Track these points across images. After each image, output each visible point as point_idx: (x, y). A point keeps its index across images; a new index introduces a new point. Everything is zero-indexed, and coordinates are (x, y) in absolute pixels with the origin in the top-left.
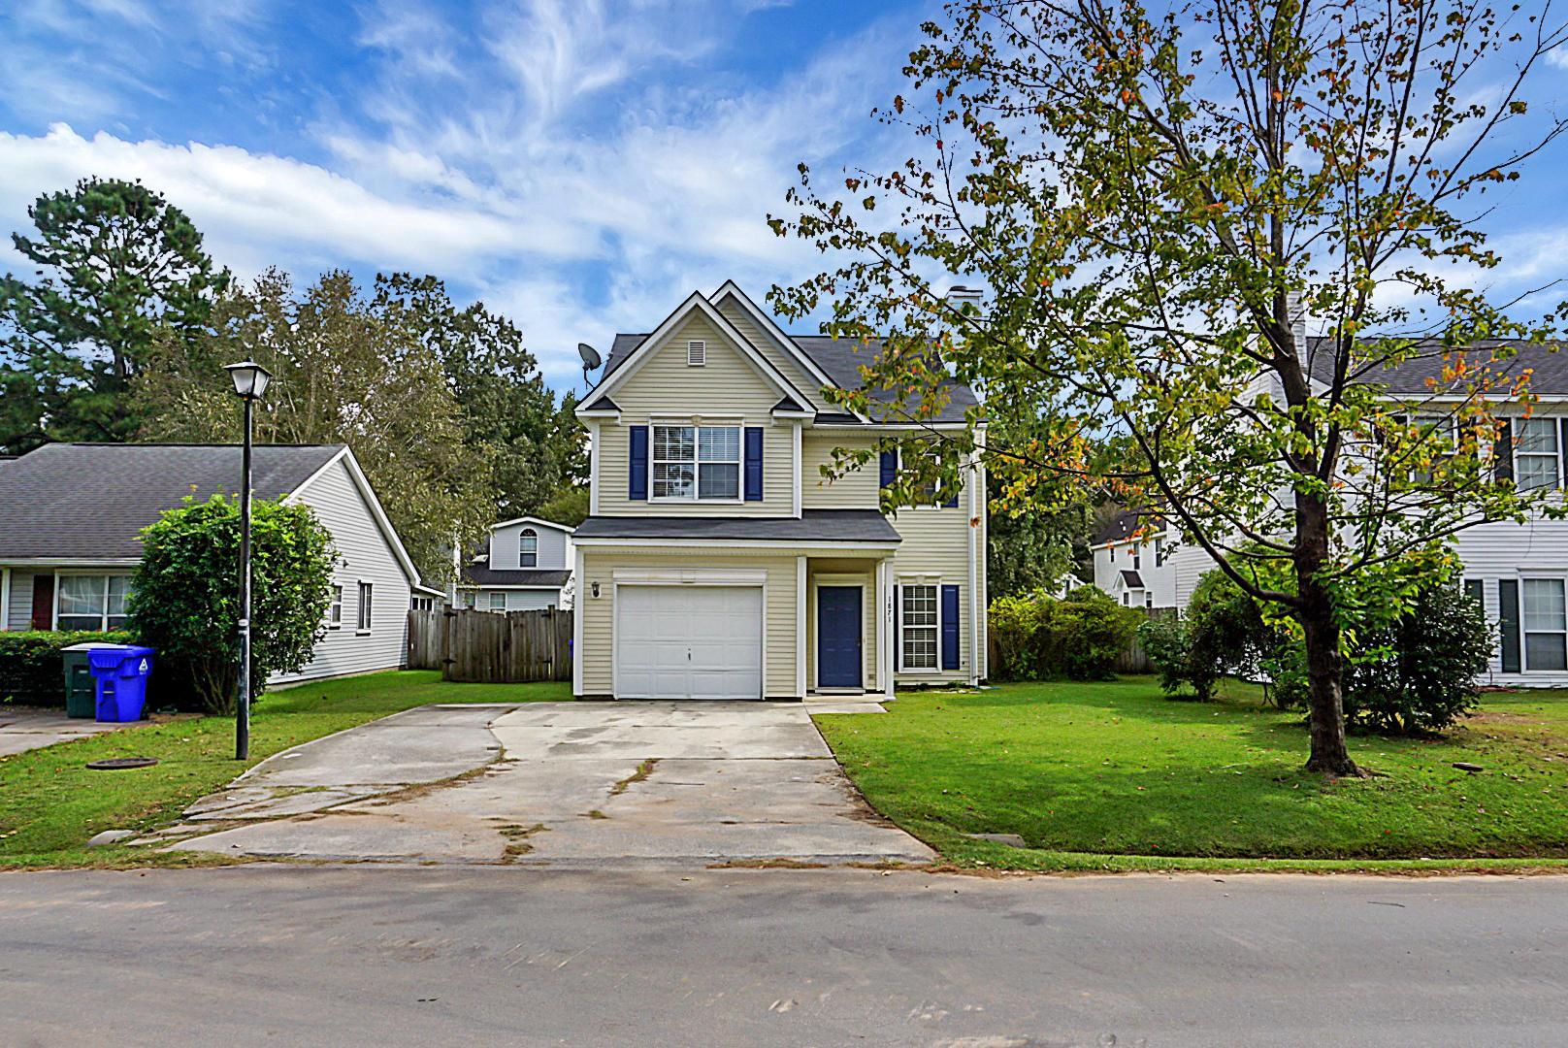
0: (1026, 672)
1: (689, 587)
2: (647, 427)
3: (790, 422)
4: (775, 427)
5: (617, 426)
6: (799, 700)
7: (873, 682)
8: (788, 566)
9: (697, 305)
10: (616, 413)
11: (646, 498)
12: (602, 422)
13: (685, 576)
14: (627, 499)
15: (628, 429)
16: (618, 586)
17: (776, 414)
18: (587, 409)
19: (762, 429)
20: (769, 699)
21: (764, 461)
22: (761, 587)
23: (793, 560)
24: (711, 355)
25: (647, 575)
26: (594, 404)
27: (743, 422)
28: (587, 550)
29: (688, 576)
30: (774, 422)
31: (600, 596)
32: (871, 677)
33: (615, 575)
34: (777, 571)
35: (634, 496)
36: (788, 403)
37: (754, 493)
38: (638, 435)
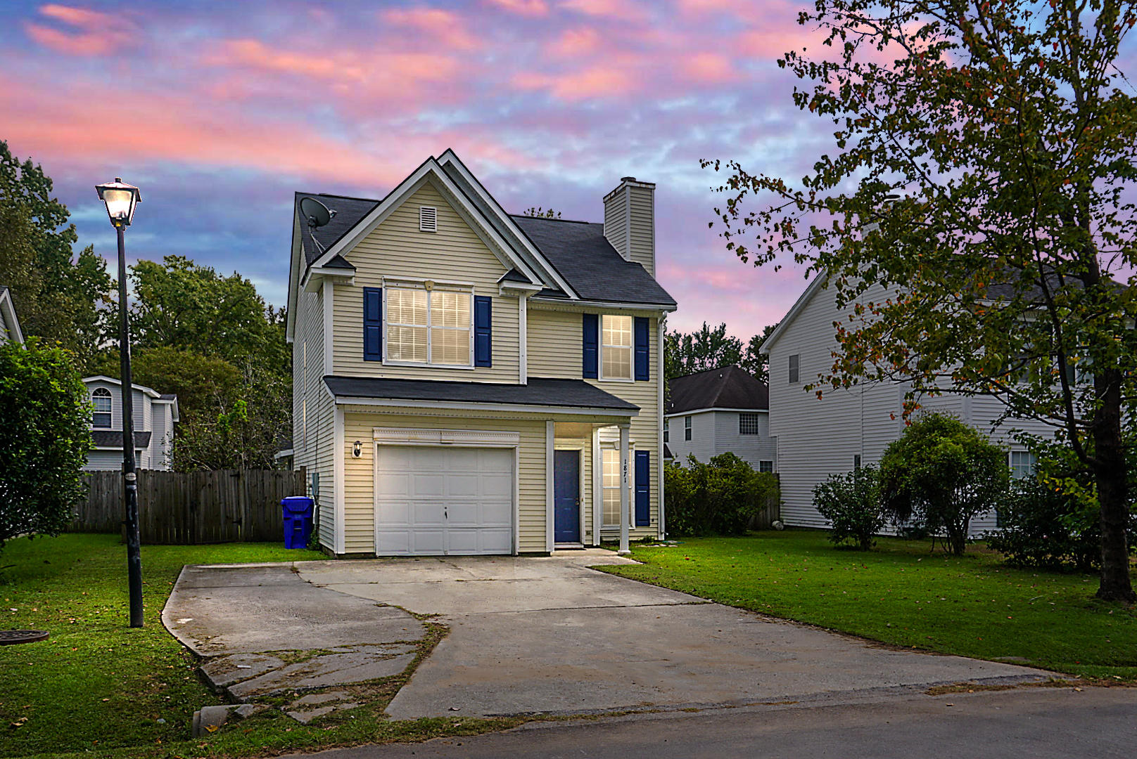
0: (684, 529)
1: (447, 448)
2: (381, 289)
3: (517, 294)
4: (502, 297)
5: (351, 286)
6: (547, 554)
7: (590, 537)
8: (537, 429)
9: (431, 171)
10: (351, 273)
11: (381, 361)
12: (336, 281)
13: (443, 438)
14: (362, 360)
15: (362, 290)
16: (378, 445)
17: (506, 284)
18: (323, 266)
19: (491, 298)
20: (521, 554)
21: (493, 329)
22: (515, 448)
23: (544, 423)
24: (442, 221)
25: (407, 436)
26: (330, 262)
27: (473, 290)
28: (347, 409)
29: (446, 438)
30: (501, 293)
31: (360, 455)
32: (588, 533)
33: (376, 435)
34: (530, 435)
35: (368, 357)
36: (515, 275)
37: (484, 359)
38: (372, 297)
